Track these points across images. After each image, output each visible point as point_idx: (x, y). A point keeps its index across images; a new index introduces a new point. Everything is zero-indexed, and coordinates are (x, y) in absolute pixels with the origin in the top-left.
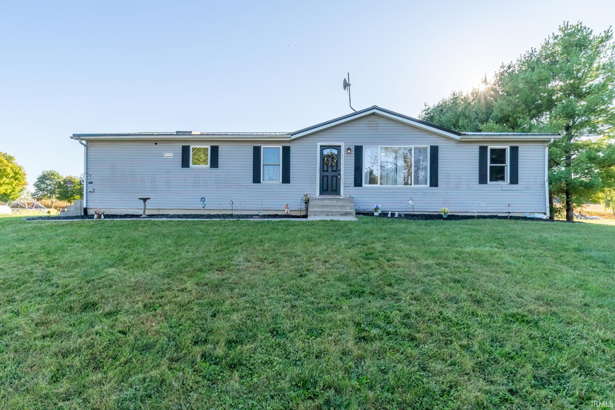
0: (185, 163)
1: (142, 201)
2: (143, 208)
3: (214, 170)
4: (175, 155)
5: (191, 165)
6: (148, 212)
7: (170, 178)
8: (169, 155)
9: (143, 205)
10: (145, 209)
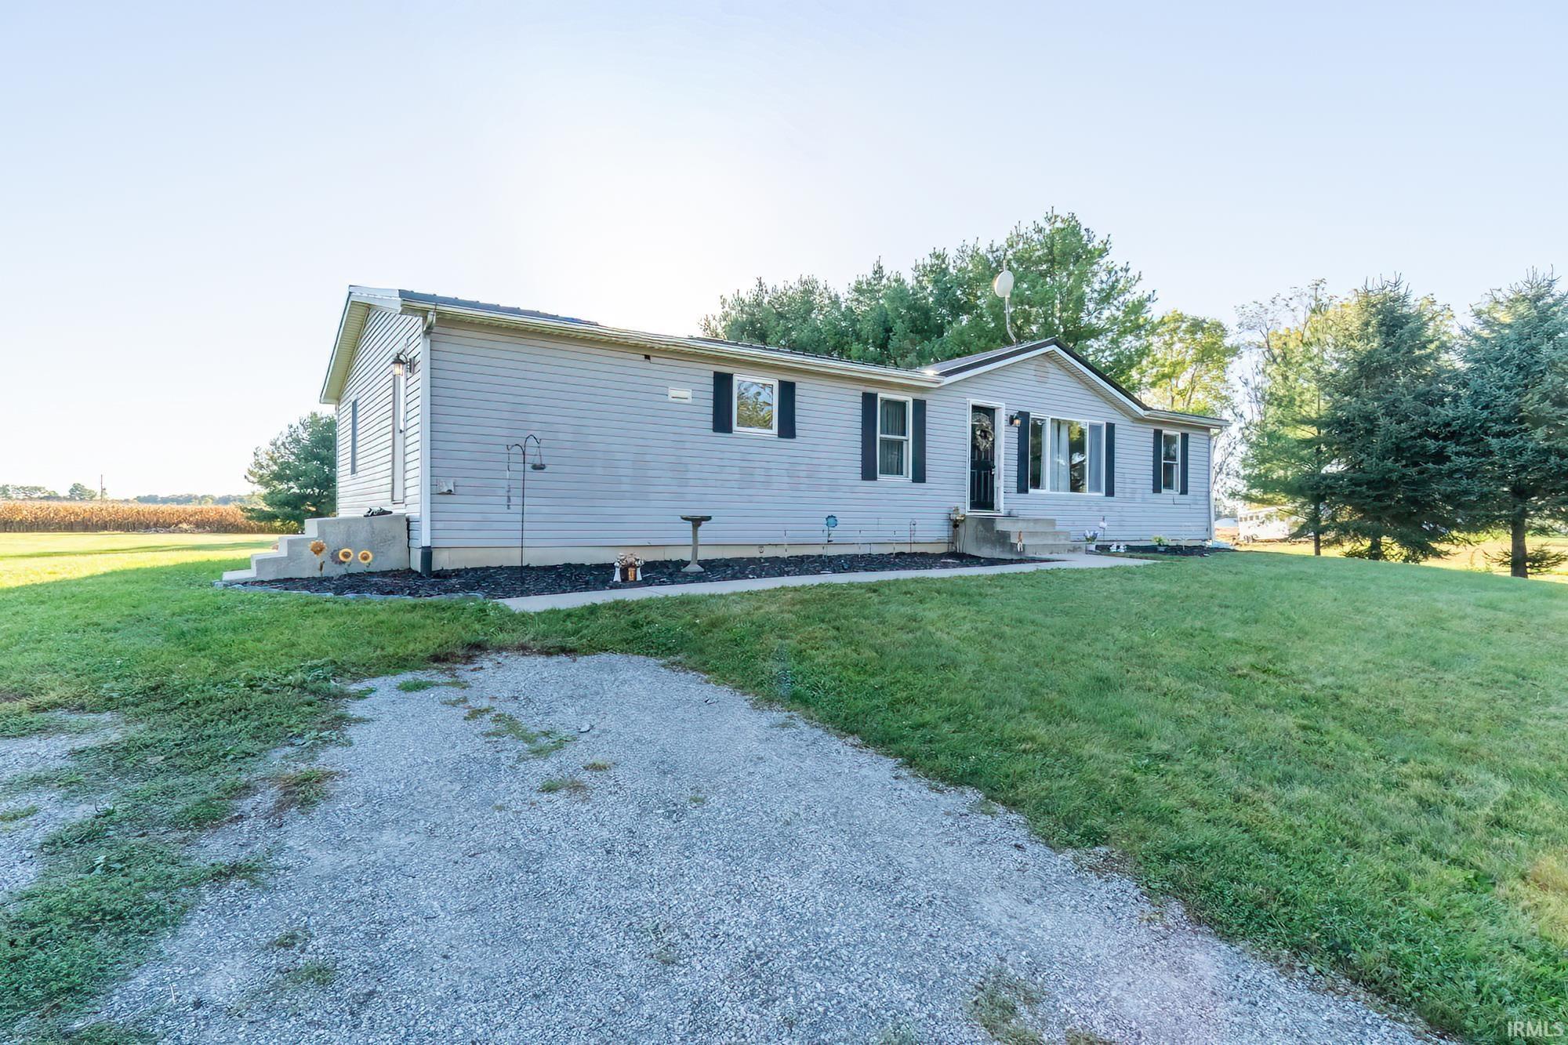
0: (722, 422)
1: (689, 525)
2: (690, 541)
3: (786, 443)
4: (699, 394)
5: (735, 427)
6: (705, 554)
7: (684, 460)
8: (681, 393)
9: (690, 534)
10: (695, 545)
